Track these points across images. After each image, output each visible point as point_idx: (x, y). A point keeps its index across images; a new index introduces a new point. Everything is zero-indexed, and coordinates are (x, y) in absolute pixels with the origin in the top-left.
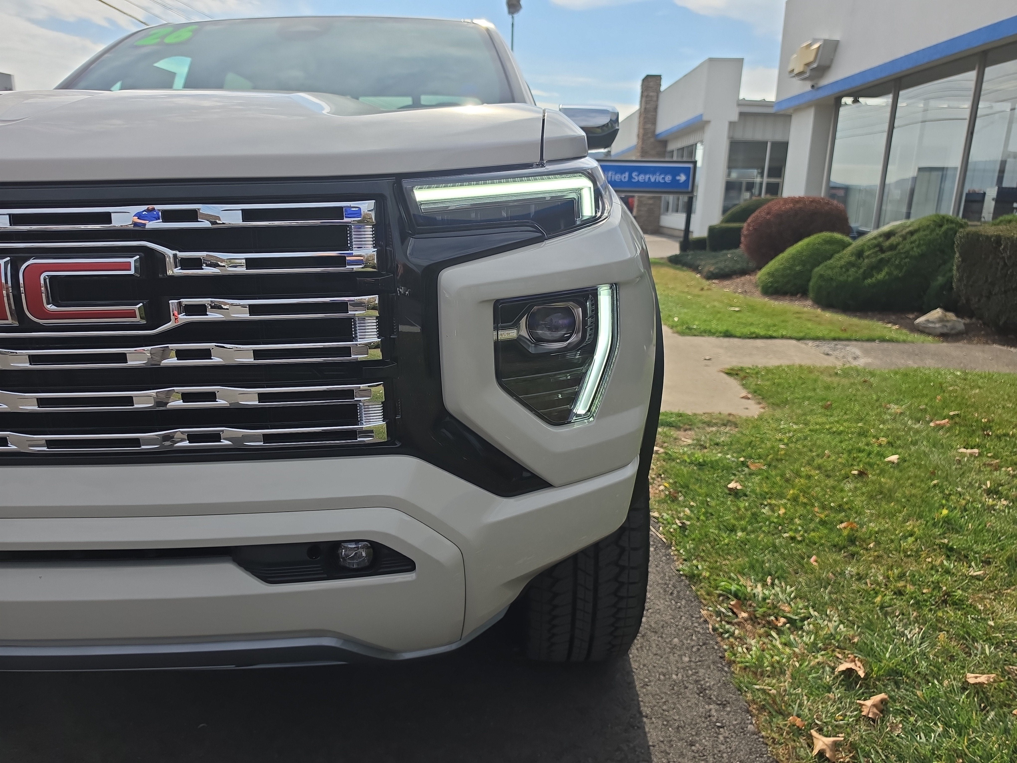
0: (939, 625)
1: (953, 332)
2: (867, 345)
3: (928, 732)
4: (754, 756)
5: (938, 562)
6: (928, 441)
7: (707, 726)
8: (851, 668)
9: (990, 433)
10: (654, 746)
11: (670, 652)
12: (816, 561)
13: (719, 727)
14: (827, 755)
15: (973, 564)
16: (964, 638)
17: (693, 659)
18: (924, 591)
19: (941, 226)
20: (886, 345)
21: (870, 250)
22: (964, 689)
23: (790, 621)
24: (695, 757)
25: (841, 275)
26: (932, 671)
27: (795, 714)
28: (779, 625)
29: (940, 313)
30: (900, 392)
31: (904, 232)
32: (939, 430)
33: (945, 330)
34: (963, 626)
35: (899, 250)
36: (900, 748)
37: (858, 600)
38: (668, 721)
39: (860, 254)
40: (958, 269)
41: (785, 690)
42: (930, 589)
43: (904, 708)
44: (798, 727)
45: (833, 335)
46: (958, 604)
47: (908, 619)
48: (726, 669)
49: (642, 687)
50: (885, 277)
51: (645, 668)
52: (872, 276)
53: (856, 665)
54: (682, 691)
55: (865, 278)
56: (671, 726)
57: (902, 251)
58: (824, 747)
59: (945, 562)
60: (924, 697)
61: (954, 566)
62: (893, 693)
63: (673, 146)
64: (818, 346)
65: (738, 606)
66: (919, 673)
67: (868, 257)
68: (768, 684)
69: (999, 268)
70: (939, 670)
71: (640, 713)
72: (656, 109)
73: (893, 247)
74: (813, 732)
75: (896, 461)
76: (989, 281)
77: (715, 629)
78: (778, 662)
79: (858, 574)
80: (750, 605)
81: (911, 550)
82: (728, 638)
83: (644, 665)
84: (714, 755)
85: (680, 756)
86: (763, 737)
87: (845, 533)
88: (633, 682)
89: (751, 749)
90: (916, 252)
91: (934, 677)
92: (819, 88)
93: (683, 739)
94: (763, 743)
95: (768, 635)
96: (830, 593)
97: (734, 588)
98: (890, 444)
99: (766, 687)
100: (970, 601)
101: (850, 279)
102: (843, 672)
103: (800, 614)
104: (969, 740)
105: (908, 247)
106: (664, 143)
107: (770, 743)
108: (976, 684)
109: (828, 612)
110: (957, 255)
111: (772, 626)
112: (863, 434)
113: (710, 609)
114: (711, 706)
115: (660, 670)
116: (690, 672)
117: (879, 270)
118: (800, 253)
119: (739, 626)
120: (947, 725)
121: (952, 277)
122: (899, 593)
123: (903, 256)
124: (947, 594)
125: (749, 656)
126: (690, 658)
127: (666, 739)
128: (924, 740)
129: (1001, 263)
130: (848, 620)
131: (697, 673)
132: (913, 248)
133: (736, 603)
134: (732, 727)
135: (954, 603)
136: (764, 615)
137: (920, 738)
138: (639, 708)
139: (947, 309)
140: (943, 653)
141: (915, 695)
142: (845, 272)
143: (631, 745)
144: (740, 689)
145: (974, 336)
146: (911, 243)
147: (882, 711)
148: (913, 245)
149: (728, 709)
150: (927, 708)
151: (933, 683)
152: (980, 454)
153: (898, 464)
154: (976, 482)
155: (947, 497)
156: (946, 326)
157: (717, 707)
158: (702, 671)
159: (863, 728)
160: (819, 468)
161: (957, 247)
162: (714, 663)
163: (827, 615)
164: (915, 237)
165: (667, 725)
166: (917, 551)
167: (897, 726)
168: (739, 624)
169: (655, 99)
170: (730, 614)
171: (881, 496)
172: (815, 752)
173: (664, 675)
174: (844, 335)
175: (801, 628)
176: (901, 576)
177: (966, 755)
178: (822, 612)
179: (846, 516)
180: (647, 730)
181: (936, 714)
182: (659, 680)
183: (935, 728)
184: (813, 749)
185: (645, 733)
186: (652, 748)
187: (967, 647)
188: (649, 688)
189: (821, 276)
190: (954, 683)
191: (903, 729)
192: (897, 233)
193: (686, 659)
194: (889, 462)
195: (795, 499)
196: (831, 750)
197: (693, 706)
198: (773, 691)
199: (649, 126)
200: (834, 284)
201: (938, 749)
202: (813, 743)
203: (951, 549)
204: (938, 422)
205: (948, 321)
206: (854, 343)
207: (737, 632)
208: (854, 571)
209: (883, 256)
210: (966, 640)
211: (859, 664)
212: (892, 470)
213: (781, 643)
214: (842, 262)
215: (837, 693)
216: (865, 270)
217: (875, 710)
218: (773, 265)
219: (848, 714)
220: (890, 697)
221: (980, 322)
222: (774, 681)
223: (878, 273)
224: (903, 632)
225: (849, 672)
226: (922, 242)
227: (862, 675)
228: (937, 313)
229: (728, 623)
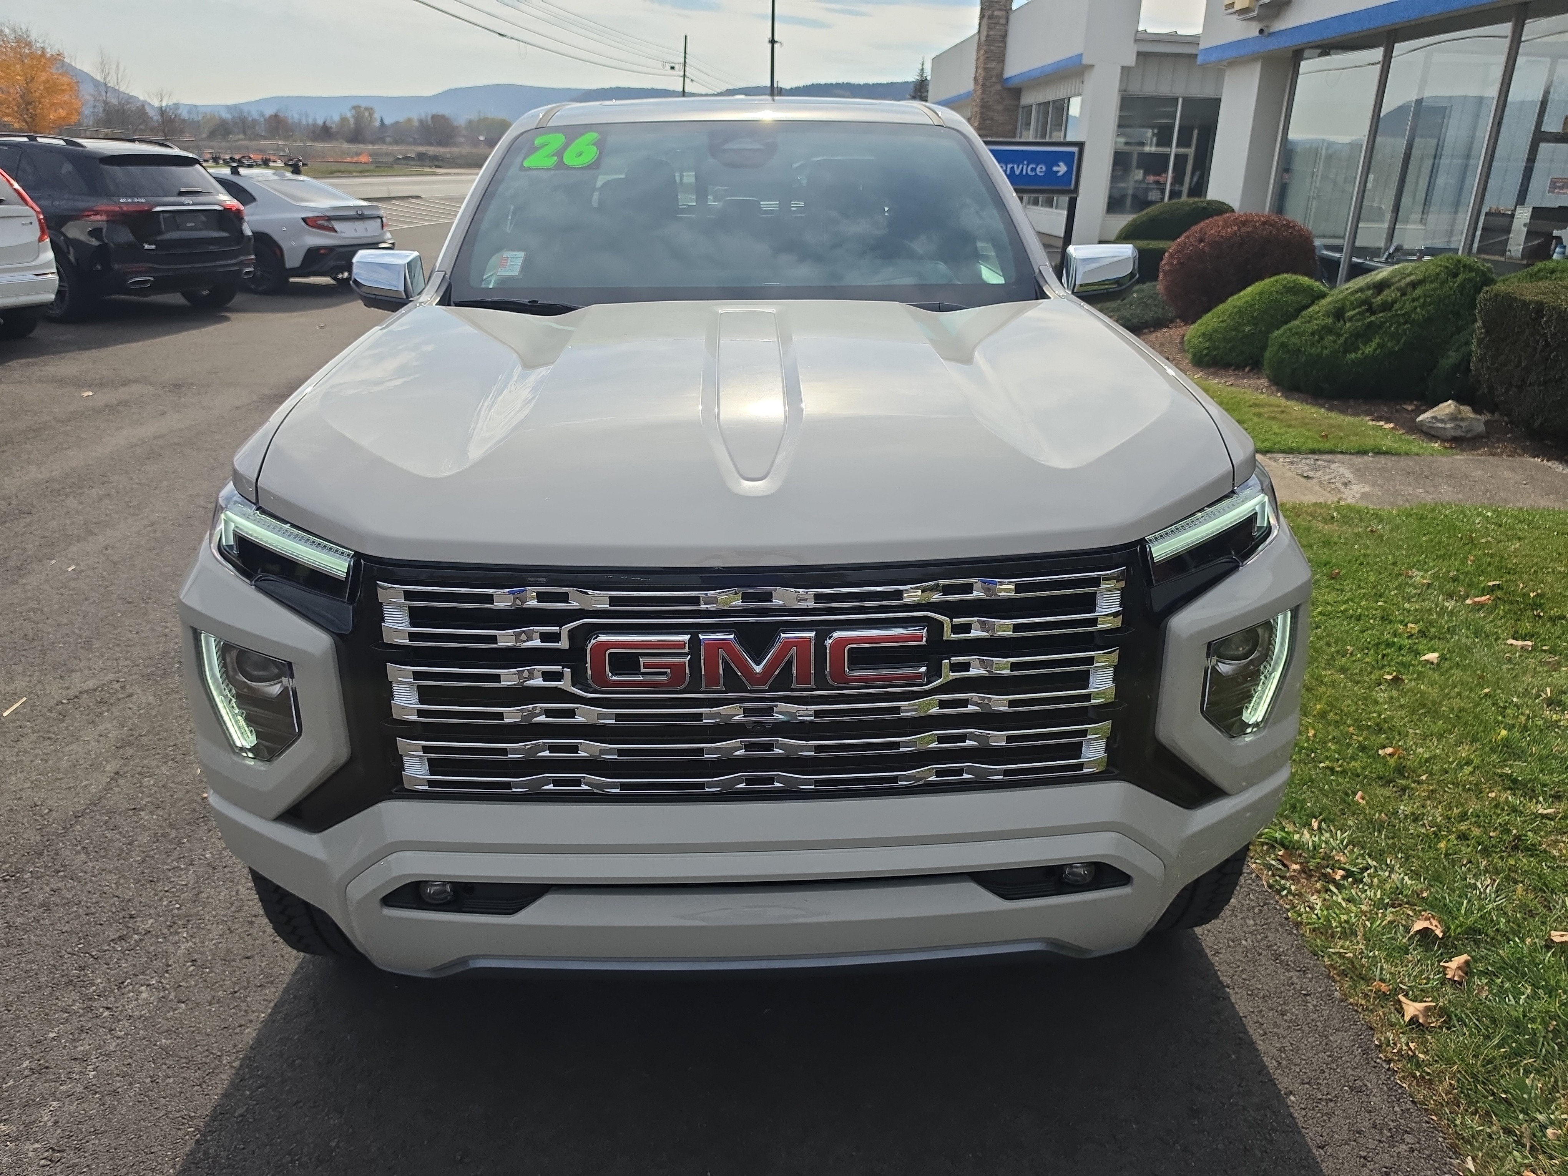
0: (1513, 875)
1: (1469, 435)
2: (1358, 460)
3: (1517, 994)
4: (1348, 1024)
5: (1502, 799)
6: (1468, 628)
7: (1293, 994)
8: (1427, 928)
9: (1542, 614)
10: (1246, 1017)
11: (1231, 915)
12: (1363, 798)
13: (1304, 995)
14: (1421, 1021)
15: (1541, 799)
16: (1541, 890)
17: (1258, 922)
18: (1492, 834)
19: (1455, 275)
20: (1382, 459)
21: (1354, 309)
22: (1548, 947)
23: (1349, 874)
24: (1289, 1027)
25: (1312, 345)
26: (1512, 928)
27: (1377, 978)
28: (1338, 878)
29: (1452, 406)
30: (1421, 549)
31: (1403, 283)
32: (1479, 610)
33: (1459, 433)
34: (1539, 876)
35: (1397, 310)
36: (1492, 1011)
37: (1420, 847)
38: (1252, 991)
39: (1339, 314)
40: (1480, 342)
41: (1362, 953)
42: (1498, 832)
43: (1487, 969)
44: (1384, 992)
45: (1311, 445)
46: (1531, 850)
47: (1478, 867)
48: (1295, 932)
49: (1214, 955)
50: (1375, 350)
51: (1211, 934)
52: (1357, 349)
53: (1431, 923)
54: (1257, 957)
55: (1347, 351)
56: (1256, 996)
57: (1399, 312)
58: (1417, 1013)
59: (1510, 798)
60: (1509, 958)
61: (1521, 802)
62: (1473, 953)
63: (1029, 99)
64: (1292, 463)
65: (1287, 857)
66: (1497, 930)
67: (1351, 319)
68: (1342, 947)
69: (1539, 350)
70: (1519, 926)
71: (1221, 983)
72: (1004, 37)
73: (1387, 306)
74: (1401, 997)
75: (1435, 661)
76: (1523, 364)
77: (1270, 886)
78: (1347, 922)
79: (1413, 814)
80: (1300, 855)
81: (1471, 784)
82: (1286, 895)
83: (1209, 931)
84: (1308, 1024)
85: (1274, 1027)
86: (1351, 1004)
87: (1392, 762)
88: (1203, 950)
89: (1343, 1017)
90: (1420, 314)
91: (1515, 934)
92: (1271, 35)
93: (1272, 1009)
94: (1354, 1010)
95: (1327, 890)
96: (1387, 837)
97: (1278, 835)
98: (1423, 633)
99: (1341, 951)
100: (1544, 846)
101: (1326, 352)
102: (1418, 932)
103: (1358, 864)
104: (1560, 1001)
105: (1408, 306)
106: (1016, 92)
107: (1360, 1010)
108: (1562, 943)
109: (1388, 862)
110: (1479, 324)
111: (1328, 879)
112: (1385, 619)
113: (1258, 861)
114: (1292, 974)
115: (1227, 936)
116: (1259, 936)
117: (1367, 341)
118: (1250, 305)
119: (1293, 880)
120: (1535, 986)
121: (1470, 354)
122: (1463, 837)
123: (1402, 320)
124: (1518, 838)
125: (1314, 916)
126: (1255, 921)
127: (1256, 1010)
128: (1513, 1002)
129: (1542, 343)
130: (1411, 871)
131: (1266, 937)
132: (1416, 308)
133: (1284, 853)
134: (1318, 995)
135: (1527, 849)
136: (1318, 867)
137: (1509, 1000)
138: (1218, 978)
139: (1460, 400)
140: (1521, 907)
141: (1498, 954)
142: (1318, 342)
143: (1223, 1017)
144: (1315, 954)
145: (1498, 441)
146: (1413, 300)
147: (1466, 974)
148: (1416, 304)
149: (1310, 976)
150: (1511, 968)
151: (1515, 942)
152: (1534, 648)
153: (1438, 665)
154: (1533, 688)
155: (1503, 711)
156: (1461, 427)
157: (1298, 974)
158: (1271, 936)
159: (1450, 992)
160: (1343, 670)
161: (1480, 312)
162: (1281, 925)
163: (1387, 865)
164: (1418, 292)
165: (1251, 995)
166: (1476, 785)
167: (1483, 988)
168: (1292, 878)
169: (1003, 21)
170: (1280, 866)
171: (1423, 711)
172: (1407, 1019)
173: (1233, 941)
174: (1327, 445)
175: (1361, 881)
176: (1463, 817)
177: (1559, 1016)
178: (1381, 861)
179: (1388, 738)
180: (1233, 1001)
181: (1524, 975)
182: (1229, 946)
183: (1523, 989)
184: (1403, 1015)
185: (1233, 1005)
186: (1244, 1019)
187: (1545, 900)
188: (1221, 956)
189: (1283, 345)
190: (1536, 940)
191: (1490, 991)
192: (1393, 284)
193: (1251, 922)
194: (1427, 661)
195: (1323, 715)
196: (1424, 1016)
197: (1273, 973)
198: (1350, 955)
199: (993, 65)
200: (1303, 359)
201: (1530, 1012)
202: (1402, 1008)
203: (1515, 781)
204: (1476, 599)
205: (1462, 419)
206: (1340, 457)
207: (1293, 887)
208: (1408, 810)
209: (1373, 318)
210: (1545, 892)
211: (1435, 922)
212: (1431, 672)
213: (1343, 899)
214: (1314, 325)
215: (1415, 954)
216: (1347, 338)
217: (1461, 973)
218: (1210, 321)
219: (1432, 977)
220: (1472, 957)
221: (1506, 418)
222: (1348, 943)
223: (1365, 344)
224: (1475, 884)
225: (1425, 932)
226: (1428, 300)
227: (1441, 935)
228: (1447, 407)
229: (1283, 877)
